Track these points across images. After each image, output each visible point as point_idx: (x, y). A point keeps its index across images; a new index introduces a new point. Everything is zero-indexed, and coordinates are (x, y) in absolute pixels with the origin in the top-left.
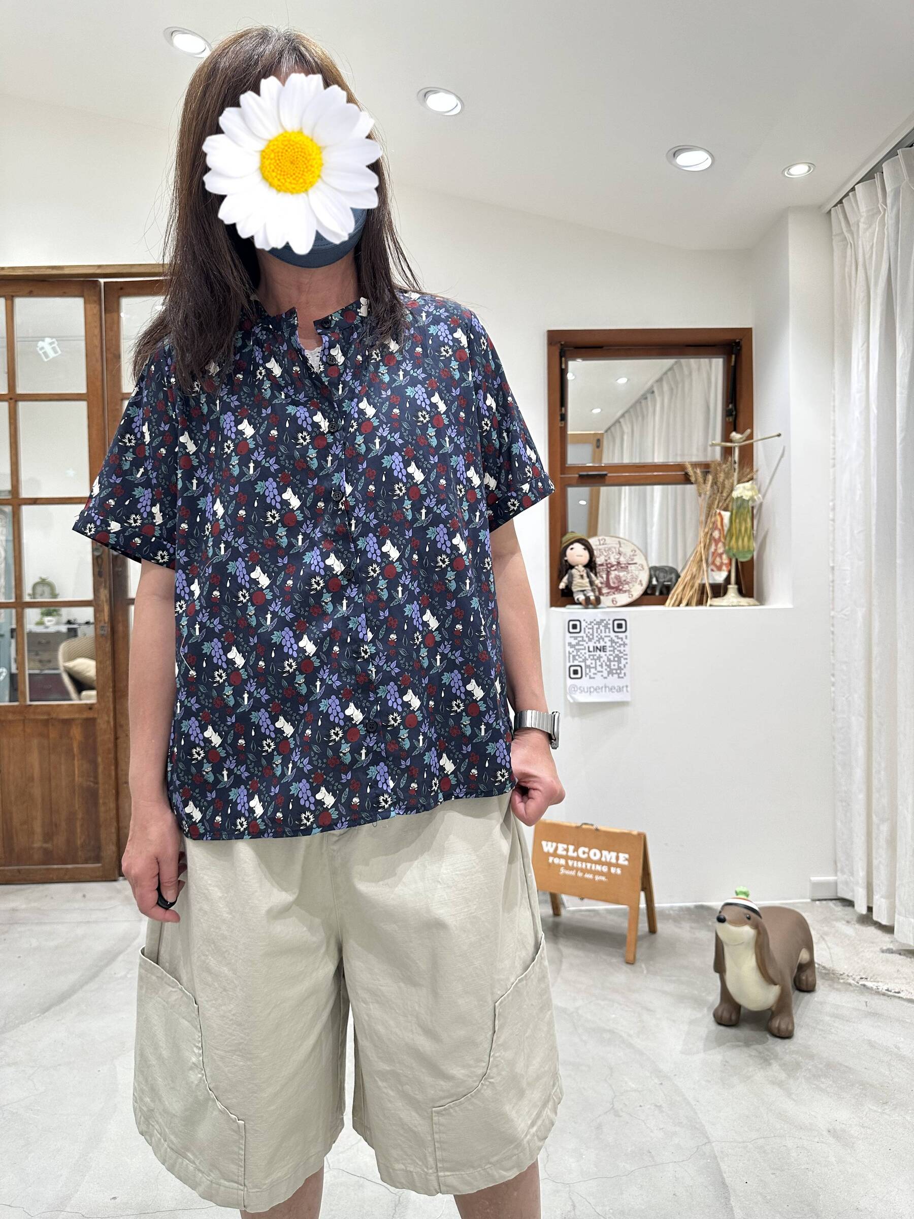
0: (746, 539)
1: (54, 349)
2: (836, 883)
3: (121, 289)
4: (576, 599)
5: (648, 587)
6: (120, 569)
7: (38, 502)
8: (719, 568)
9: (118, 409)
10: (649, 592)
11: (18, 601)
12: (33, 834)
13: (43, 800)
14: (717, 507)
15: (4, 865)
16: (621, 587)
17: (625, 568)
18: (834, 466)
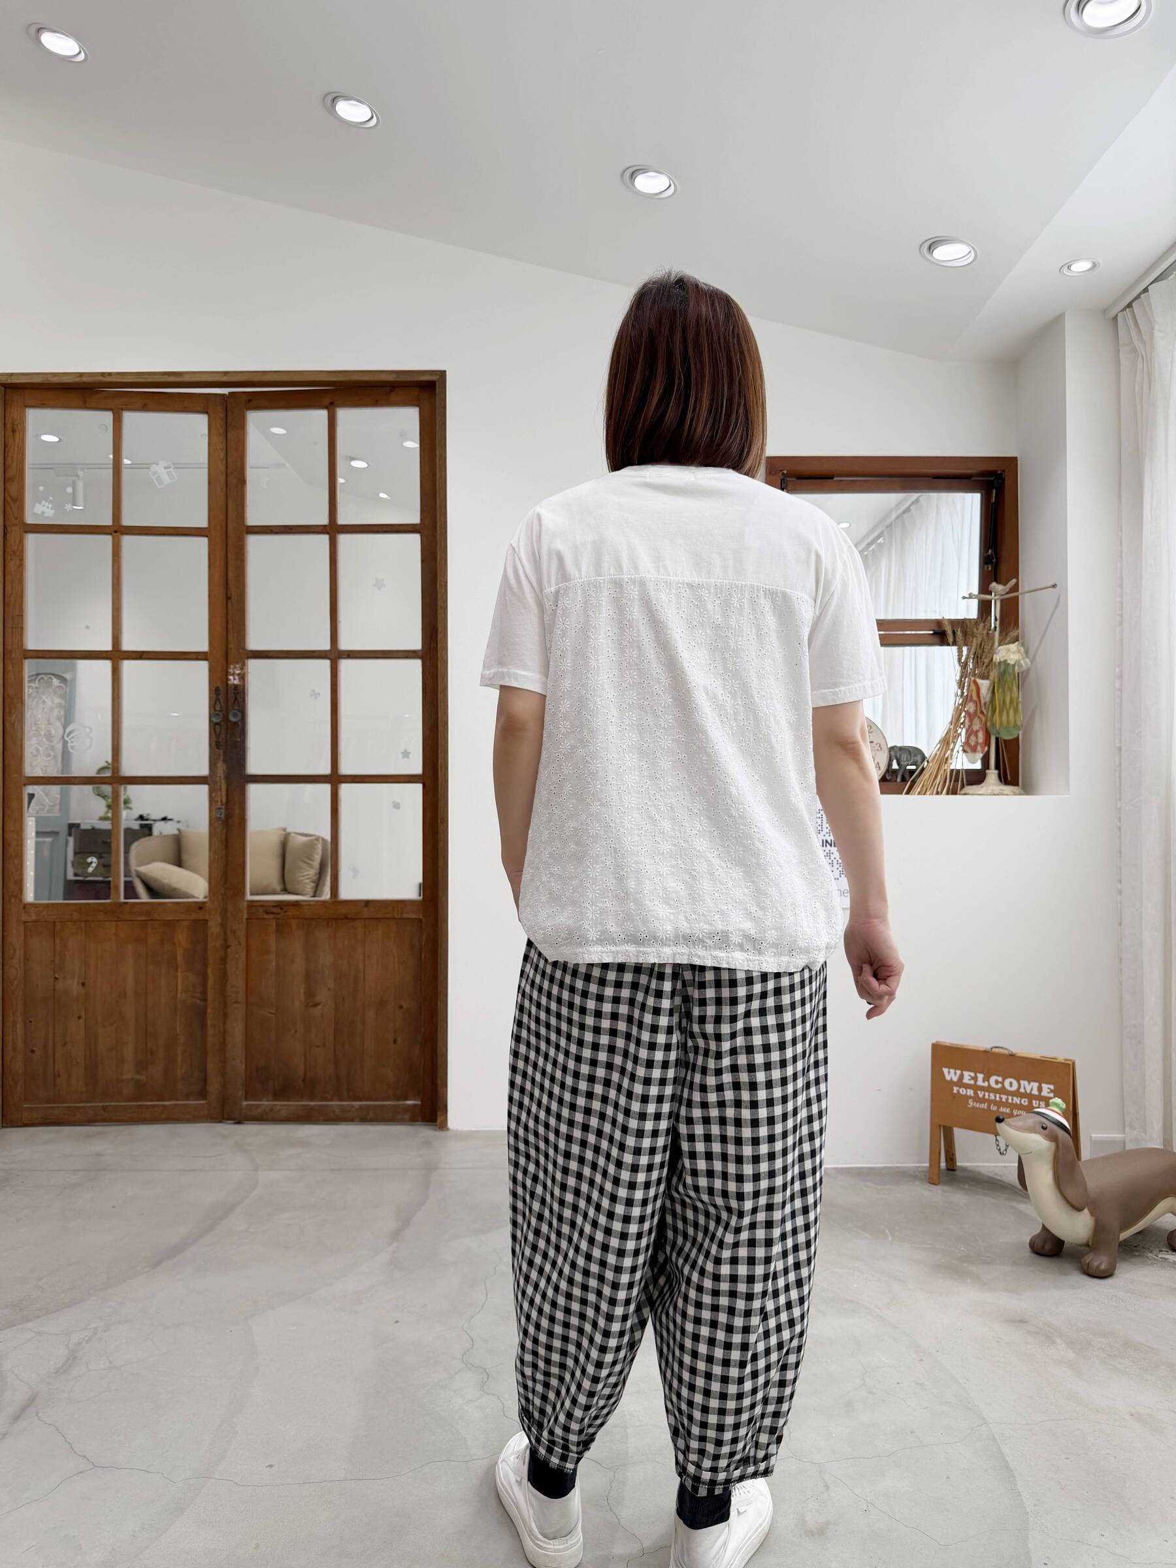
0: (1011, 712)
1: (169, 472)
2: (1124, 1142)
3: (250, 401)
5: (887, 772)
7: (144, 656)
8: (974, 751)
9: (241, 545)
10: (888, 778)
11: (115, 775)
12: (123, 1062)
13: (137, 1019)
15: (86, 1102)
18: (1121, 623)
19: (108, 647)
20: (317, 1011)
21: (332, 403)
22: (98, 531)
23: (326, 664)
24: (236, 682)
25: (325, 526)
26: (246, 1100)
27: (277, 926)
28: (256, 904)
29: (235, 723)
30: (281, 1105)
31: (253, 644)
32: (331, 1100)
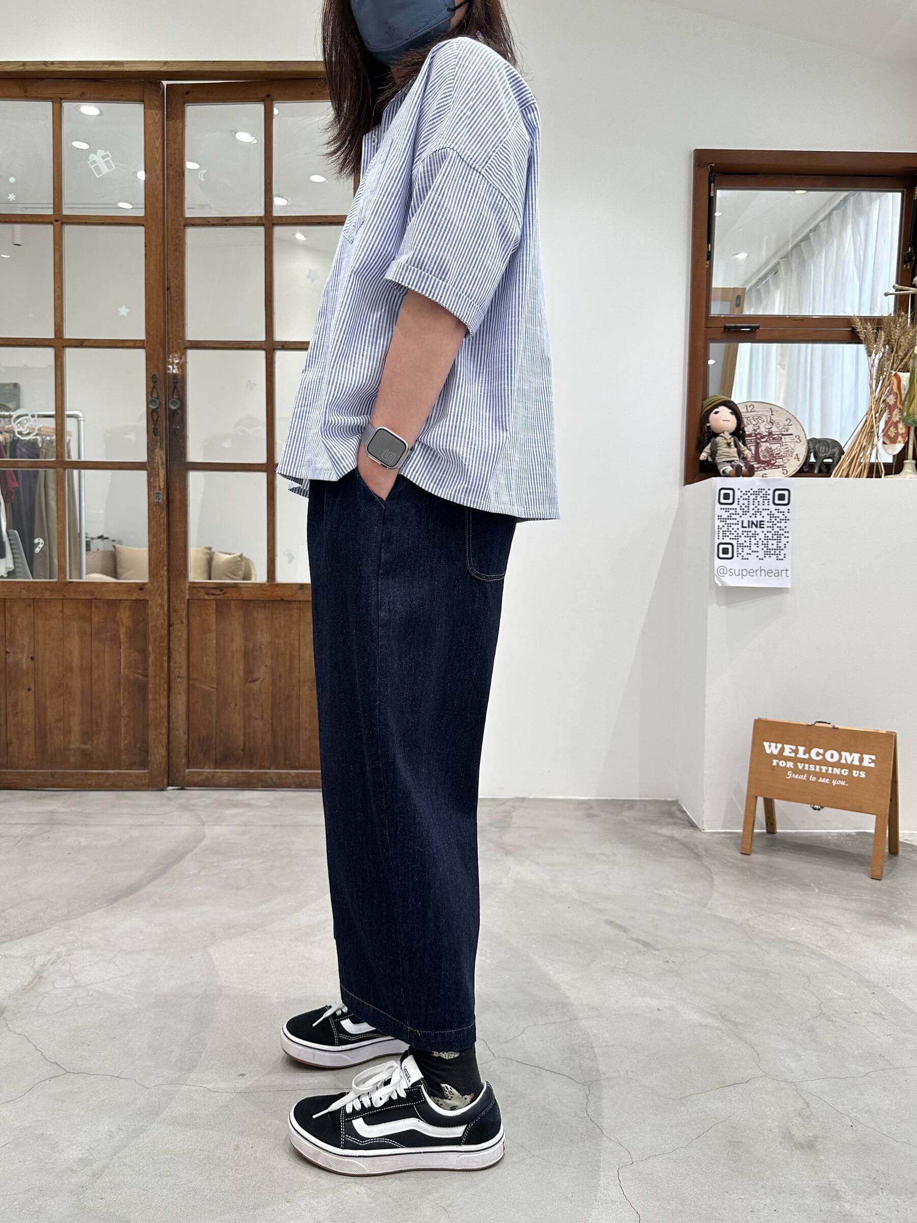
1: (107, 163)
3: (188, 93)
4: (721, 471)
5: (805, 464)
6: (178, 427)
7: (85, 344)
8: (893, 441)
9: (180, 236)
11: (60, 459)
12: (70, 732)
13: (82, 692)
14: (892, 369)
15: (36, 768)
16: (773, 462)
17: (778, 440)
19: (52, 336)
20: (255, 686)
21: (268, 96)
22: (40, 220)
23: (262, 354)
24: (175, 371)
25: (261, 217)
26: (188, 768)
27: (217, 606)
28: (195, 585)
29: (175, 412)
30: (222, 772)
31: (192, 334)
32: (269, 769)
